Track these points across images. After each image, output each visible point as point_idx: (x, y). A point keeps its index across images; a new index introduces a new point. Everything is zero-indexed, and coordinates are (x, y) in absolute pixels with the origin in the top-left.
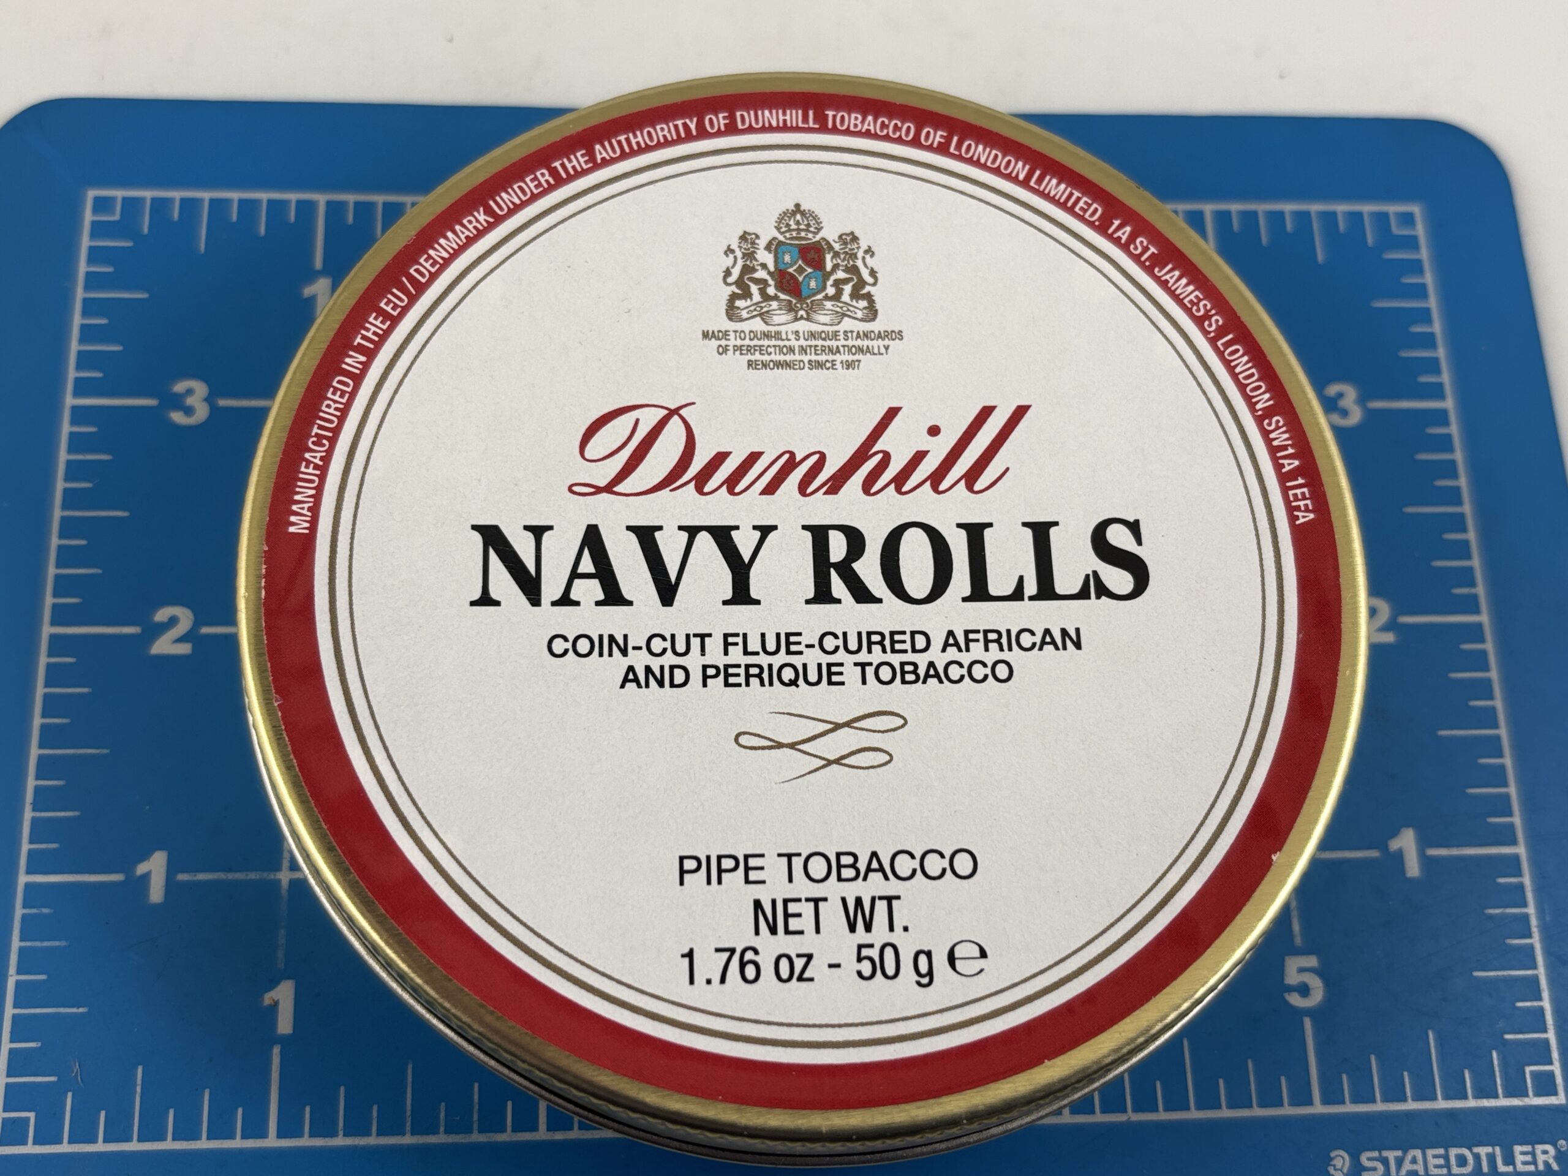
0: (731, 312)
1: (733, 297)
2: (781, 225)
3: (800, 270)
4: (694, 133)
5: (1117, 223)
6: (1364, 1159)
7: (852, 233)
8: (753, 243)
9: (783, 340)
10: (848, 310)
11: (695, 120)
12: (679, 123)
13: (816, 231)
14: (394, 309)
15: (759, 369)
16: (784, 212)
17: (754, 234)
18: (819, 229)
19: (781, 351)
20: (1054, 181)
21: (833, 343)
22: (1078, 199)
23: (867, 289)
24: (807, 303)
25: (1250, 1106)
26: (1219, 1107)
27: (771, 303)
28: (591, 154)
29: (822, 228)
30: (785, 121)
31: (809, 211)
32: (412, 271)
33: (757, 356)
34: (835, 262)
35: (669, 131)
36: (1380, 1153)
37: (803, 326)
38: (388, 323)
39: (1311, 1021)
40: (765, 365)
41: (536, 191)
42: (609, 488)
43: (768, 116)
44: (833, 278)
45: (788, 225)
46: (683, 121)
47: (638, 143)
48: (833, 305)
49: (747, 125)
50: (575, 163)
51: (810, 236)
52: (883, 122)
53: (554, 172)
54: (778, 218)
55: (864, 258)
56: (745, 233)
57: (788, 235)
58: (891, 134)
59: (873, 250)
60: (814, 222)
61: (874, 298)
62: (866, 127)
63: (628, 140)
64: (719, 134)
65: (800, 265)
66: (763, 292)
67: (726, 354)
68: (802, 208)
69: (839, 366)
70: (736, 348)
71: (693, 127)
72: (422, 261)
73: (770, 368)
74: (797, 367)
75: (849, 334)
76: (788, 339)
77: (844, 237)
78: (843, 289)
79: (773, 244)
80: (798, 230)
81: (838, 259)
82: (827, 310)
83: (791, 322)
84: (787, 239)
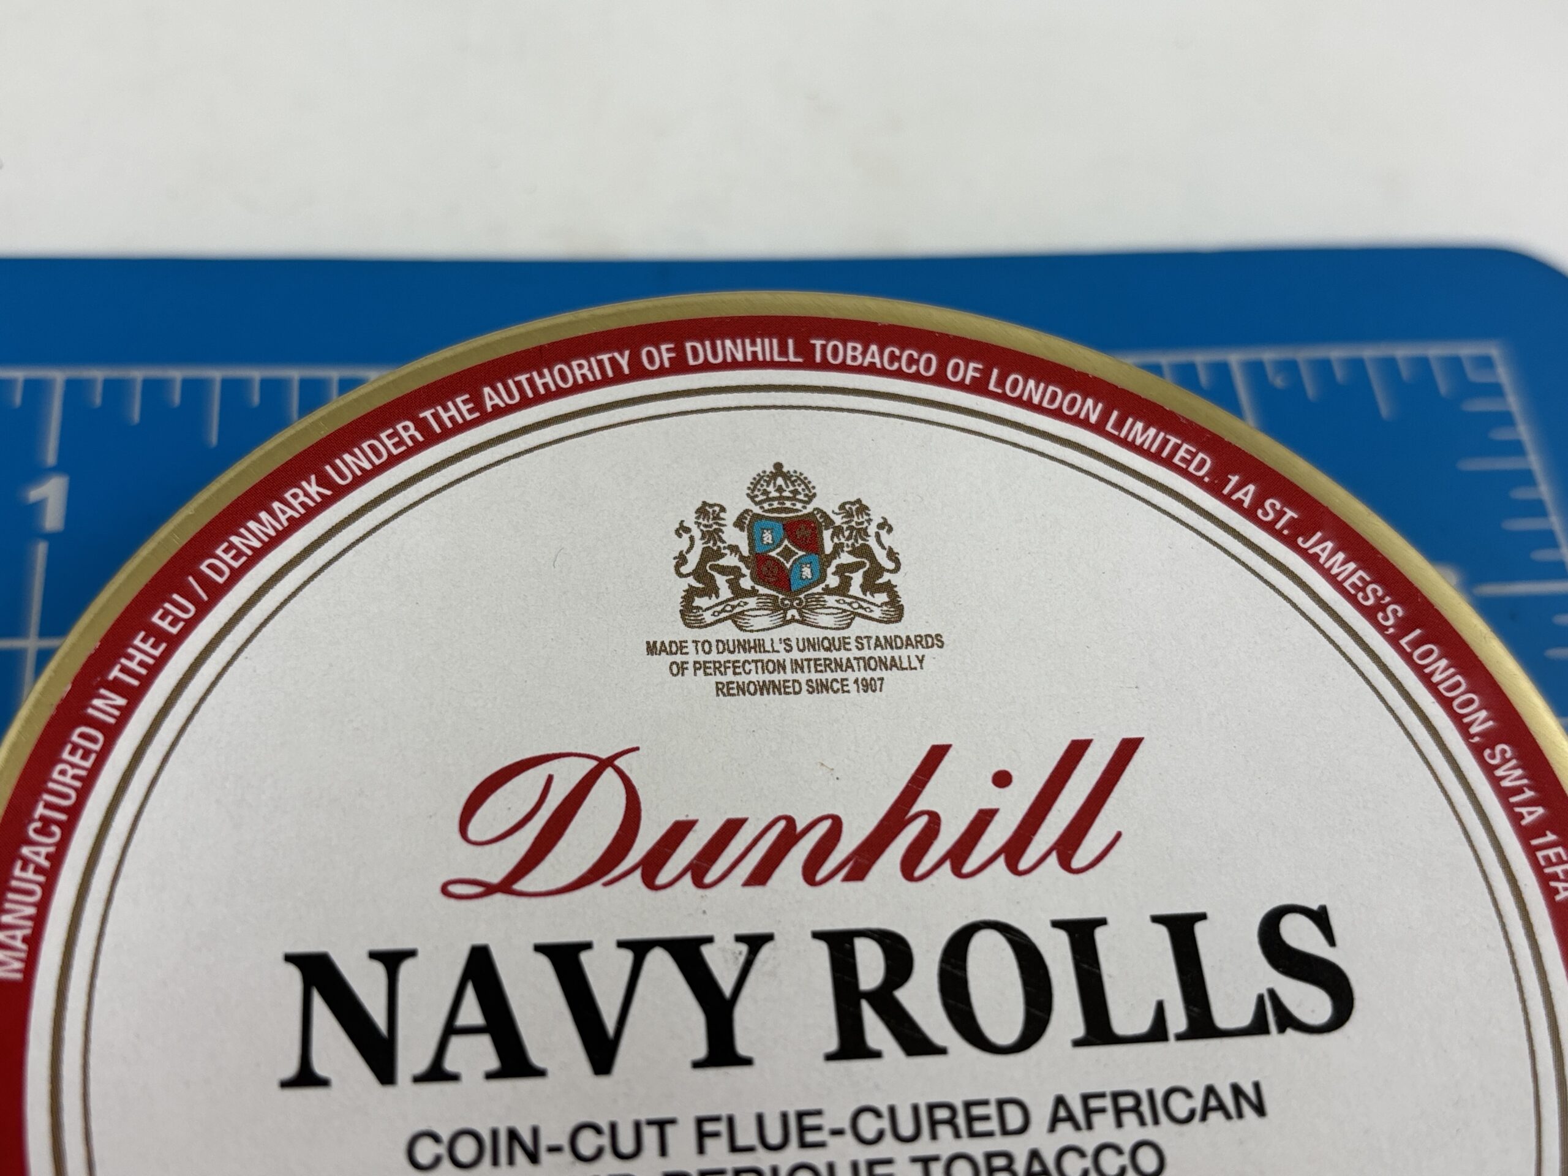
0: (689, 613)
1: (690, 595)
2: (756, 493)
3: (787, 554)
4: (626, 371)
5: (1234, 480)
7: (859, 501)
8: (717, 517)
9: (765, 651)
10: (861, 607)
11: (627, 353)
12: (605, 357)
13: (806, 499)
14: (173, 624)
15: (733, 695)
16: (759, 475)
17: (715, 505)
18: (811, 498)
19: (765, 668)
20: (1140, 426)
21: (843, 655)
22: (1176, 448)
23: (886, 577)
24: (800, 599)
27: (745, 600)
28: (477, 402)
29: (814, 495)
30: (754, 354)
31: (795, 472)
32: (203, 567)
33: (730, 676)
34: (836, 540)
35: (591, 369)
37: (797, 632)
38: (163, 646)
40: (742, 689)
41: (395, 452)
42: (506, 886)
43: (729, 348)
44: (835, 563)
45: (766, 493)
46: (610, 355)
47: (545, 385)
48: (838, 601)
49: (701, 360)
50: (453, 412)
51: (799, 506)
52: (892, 353)
53: (422, 425)
54: (752, 483)
55: (878, 535)
56: (705, 503)
57: (766, 506)
58: (904, 368)
59: (889, 521)
60: (803, 486)
61: (896, 589)
62: (868, 359)
63: (531, 381)
64: (662, 372)
65: (786, 547)
66: (734, 585)
67: (683, 675)
68: (785, 470)
69: (852, 687)
70: (698, 666)
71: (624, 362)
72: (219, 552)
73: (750, 693)
74: (791, 690)
75: (865, 641)
76: (774, 651)
77: (847, 506)
78: (851, 578)
79: (746, 519)
80: (781, 499)
81: (841, 537)
82: (830, 608)
83: (781, 626)
84: (765, 511)
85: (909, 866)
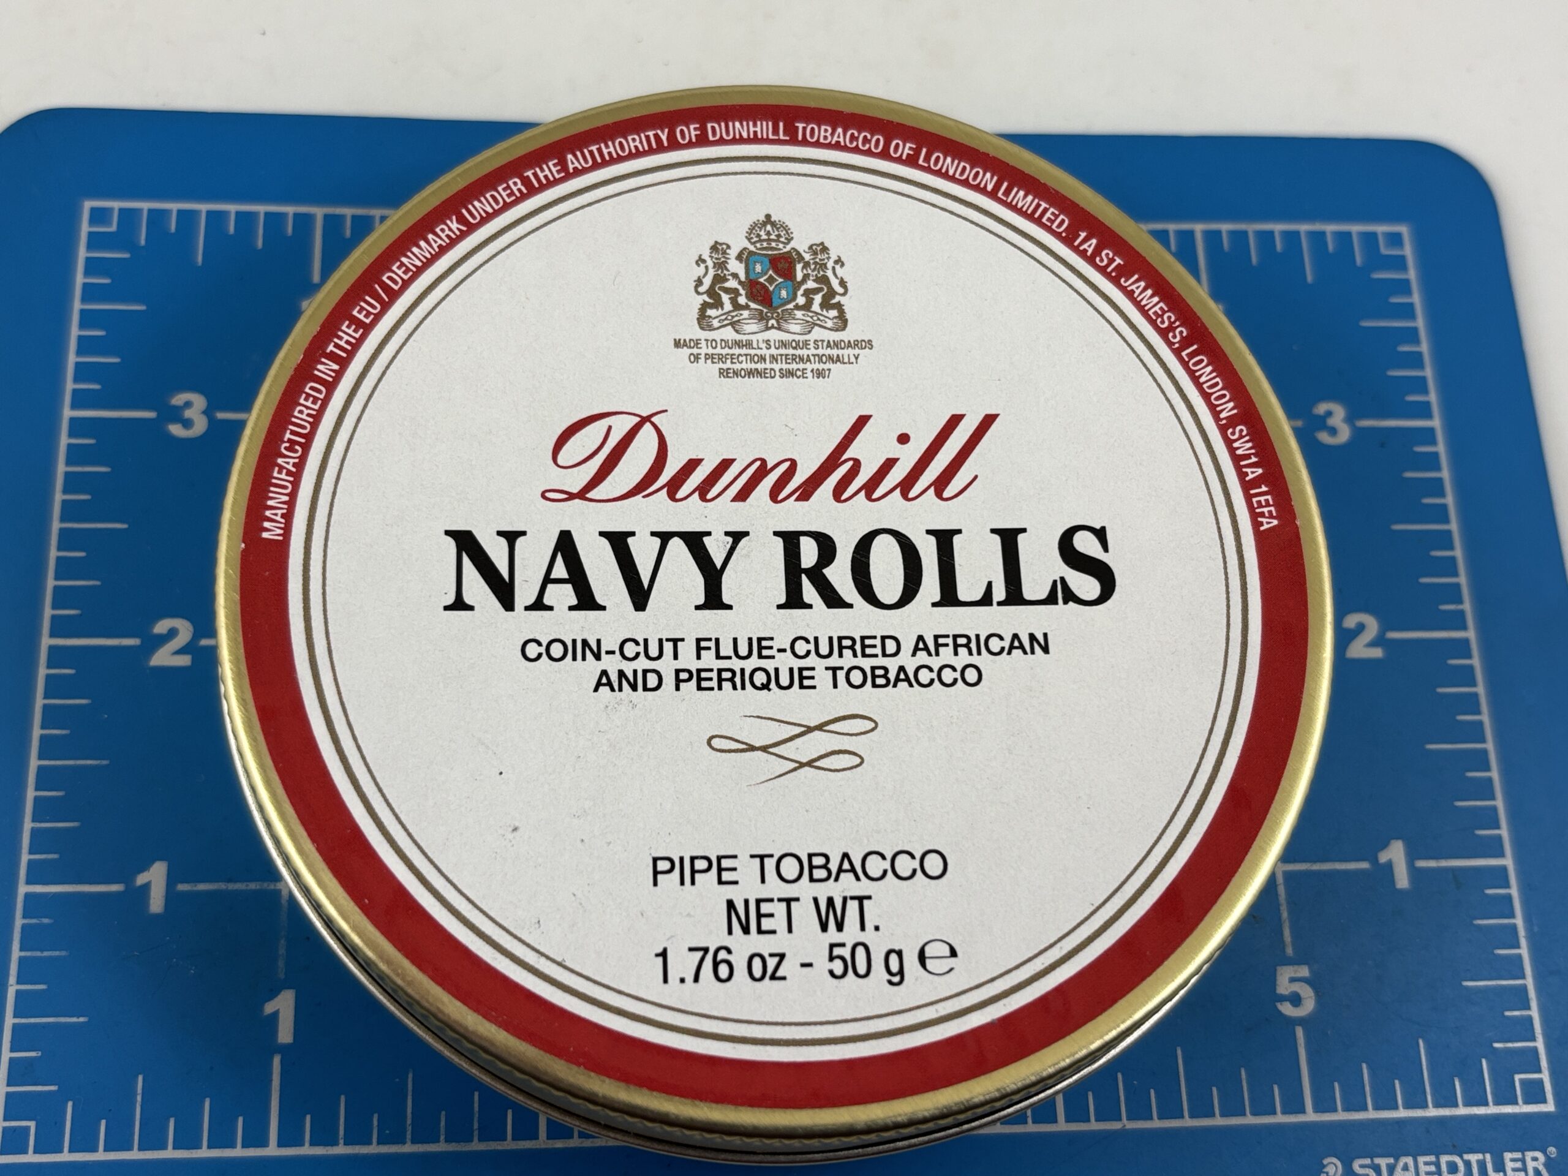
0: (703, 320)
1: (705, 306)
2: (752, 236)
3: (771, 280)
4: (666, 144)
5: (1083, 235)
6: (1356, 1166)
7: (822, 244)
8: (724, 253)
9: (753, 348)
10: (819, 319)
11: (666, 131)
12: (651, 134)
13: (786, 241)
14: (366, 316)
15: (731, 377)
16: (754, 223)
17: (724, 244)
18: (789, 240)
19: (752, 360)
20: (1022, 193)
21: (804, 352)
22: (1045, 210)
23: (837, 299)
24: (778, 313)
25: (1244, 1114)
26: (1213, 1115)
27: (741, 312)
28: (563, 164)
29: (792, 238)
30: (755, 133)
31: (780, 221)
32: (385, 278)
33: (728, 365)
34: (805, 272)
35: (641, 142)
36: (1372, 1161)
37: (774, 335)
38: (361, 331)
39: (1303, 1029)
40: (736, 374)
41: (508, 200)
42: (582, 495)
43: (738, 128)
44: (803, 288)
45: (759, 236)
46: (654, 132)
47: (610, 153)
48: (803, 315)
49: (718, 137)
50: (547, 172)
51: (781, 246)
52: (852, 135)
53: (526, 182)
54: (749, 229)
55: (834, 268)
56: (716, 242)
57: (758, 245)
58: (860, 146)
59: (843, 259)
60: (784, 232)
61: (844, 308)
62: (835, 139)
63: (600, 150)
64: (690, 145)
65: (771, 275)
66: (734, 302)
67: (697, 362)
68: (772, 219)
69: (809, 375)
70: (708, 357)
71: (664, 138)
72: (394, 268)
73: (741, 376)
74: (768, 375)
75: (820, 343)
76: (759, 348)
77: (814, 247)
78: (813, 299)
79: (744, 254)
80: (769, 240)
81: (808, 269)
82: (797, 319)
83: (762, 331)
84: (757, 249)
85: (838, 493)
